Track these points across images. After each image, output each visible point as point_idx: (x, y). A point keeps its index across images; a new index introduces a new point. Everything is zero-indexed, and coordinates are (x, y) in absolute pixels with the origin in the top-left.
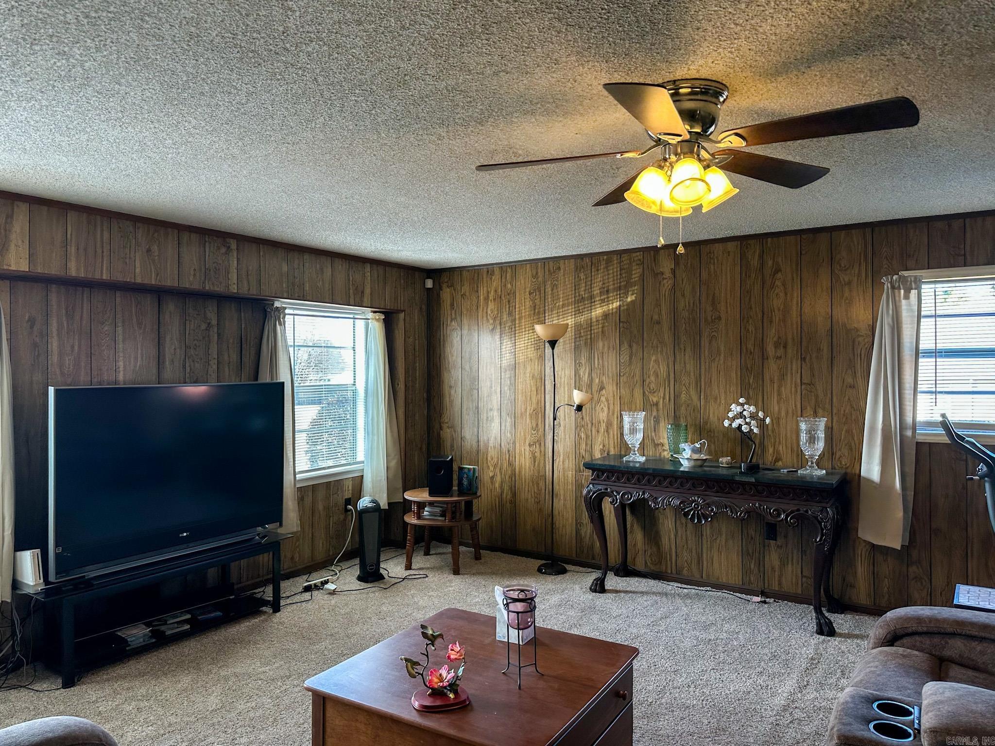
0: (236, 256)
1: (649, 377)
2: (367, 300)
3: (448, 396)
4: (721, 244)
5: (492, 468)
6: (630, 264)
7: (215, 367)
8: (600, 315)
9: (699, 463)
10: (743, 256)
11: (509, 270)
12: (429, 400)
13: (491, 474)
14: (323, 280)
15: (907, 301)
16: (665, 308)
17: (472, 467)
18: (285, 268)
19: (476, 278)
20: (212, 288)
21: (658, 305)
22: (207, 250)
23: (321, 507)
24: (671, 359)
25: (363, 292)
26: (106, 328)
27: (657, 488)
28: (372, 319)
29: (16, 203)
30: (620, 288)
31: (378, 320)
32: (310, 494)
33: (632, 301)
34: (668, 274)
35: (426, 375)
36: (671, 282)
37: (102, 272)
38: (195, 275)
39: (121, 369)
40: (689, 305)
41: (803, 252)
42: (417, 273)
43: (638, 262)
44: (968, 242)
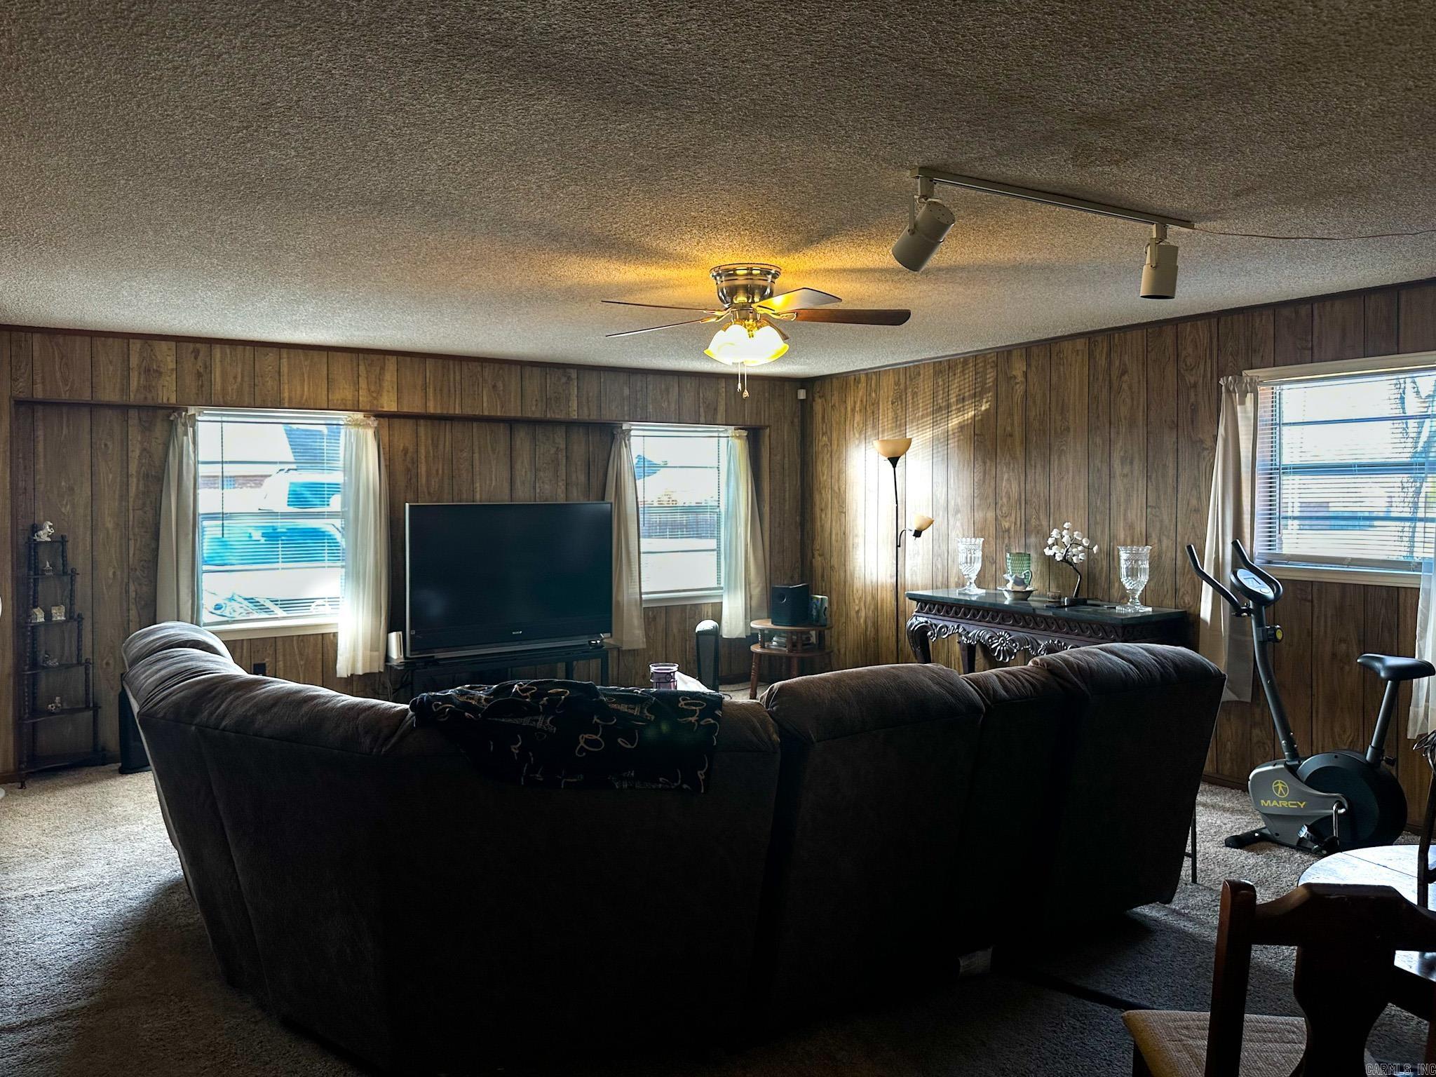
0: (576, 384)
1: (1001, 499)
2: (721, 415)
3: (819, 520)
4: (1070, 342)
5: (857, 601)
6: (985, 366)
7: (563, 487)
8: (957, 426)
9: (1020, 595)
10: (1091, 355)
11: (874, 377)
12: (803, 525)
13: (857, 608)
14: (668, 402)
15: (1243, 406)
16: (1017, 419)
17: (820, 597)
18: (626, 392)
19: (844, 387)
20: (553, 416)
21: (1011, 415)
22: (548, 381)
23: (675, 631)
24: (1023, 478)
25: (716, 409)
26: (465, 455)
27: (970, 622)
28: (732, 437)
29: (387, 357)
30: (975, 395)
31: (739, 437)
32: (663, 615)
33: (986, 410)
34: (1020, 378)
35: (799, 497)
36: (1023, 387)
37: (455, 408)
38: (536, 405)
39: (478, 489)
40: (1040, 415)
41: (1149, 349)
42: (787, 384)
43: (993, 364)
44: (1316, 335)
